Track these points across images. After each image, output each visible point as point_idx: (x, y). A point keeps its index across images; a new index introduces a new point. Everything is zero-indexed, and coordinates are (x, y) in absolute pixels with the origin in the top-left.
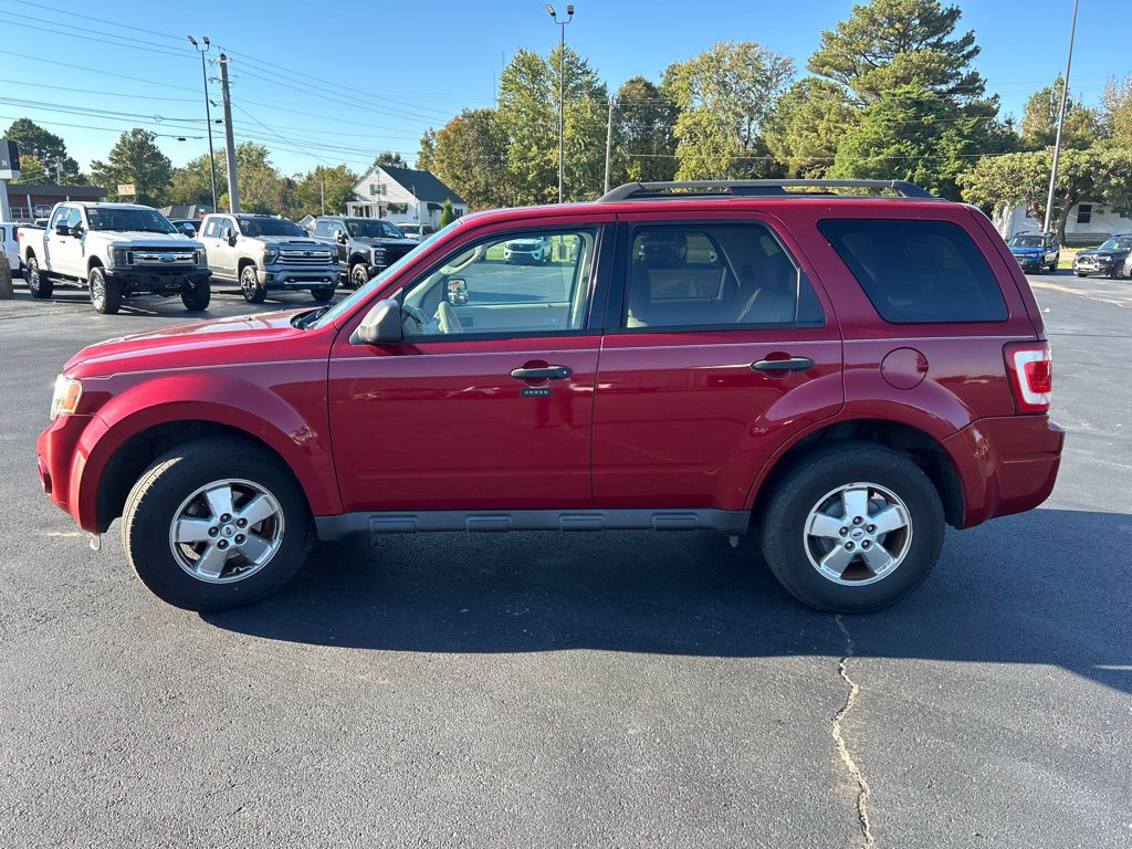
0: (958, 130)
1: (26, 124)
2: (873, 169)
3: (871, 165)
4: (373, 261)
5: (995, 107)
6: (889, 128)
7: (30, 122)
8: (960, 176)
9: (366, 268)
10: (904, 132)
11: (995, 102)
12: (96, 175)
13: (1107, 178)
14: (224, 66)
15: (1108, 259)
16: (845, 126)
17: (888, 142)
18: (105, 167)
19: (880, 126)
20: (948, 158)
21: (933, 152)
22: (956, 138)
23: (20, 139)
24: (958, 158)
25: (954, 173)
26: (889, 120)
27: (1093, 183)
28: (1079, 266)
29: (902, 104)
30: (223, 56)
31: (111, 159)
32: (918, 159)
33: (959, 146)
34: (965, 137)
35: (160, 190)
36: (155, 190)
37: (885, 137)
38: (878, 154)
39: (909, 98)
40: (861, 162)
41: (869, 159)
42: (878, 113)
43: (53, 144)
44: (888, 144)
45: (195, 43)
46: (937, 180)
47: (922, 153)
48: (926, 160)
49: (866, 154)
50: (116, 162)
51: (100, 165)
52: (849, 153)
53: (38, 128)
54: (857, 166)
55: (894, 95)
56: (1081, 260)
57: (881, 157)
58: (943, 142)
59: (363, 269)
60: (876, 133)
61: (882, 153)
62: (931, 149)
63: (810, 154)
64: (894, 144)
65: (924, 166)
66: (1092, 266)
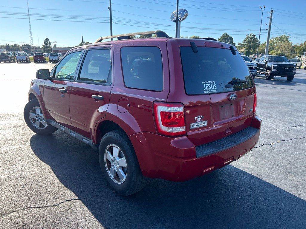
1: (226, 34)
4: (272, 69)
7: (227, 34)
9: (270, 71)
12: (238, 46)
14: (272, 14)
18: (241, 44)
23: (223, 38)
30: (272, 11)
31: (243, 42)
35: (254, 50)
36: (253, 50)
43: (231, 39)
45: (261, 8)
50: (244, 43)
51: (240, 44)
53: (228, 35)
59: (269, 71)
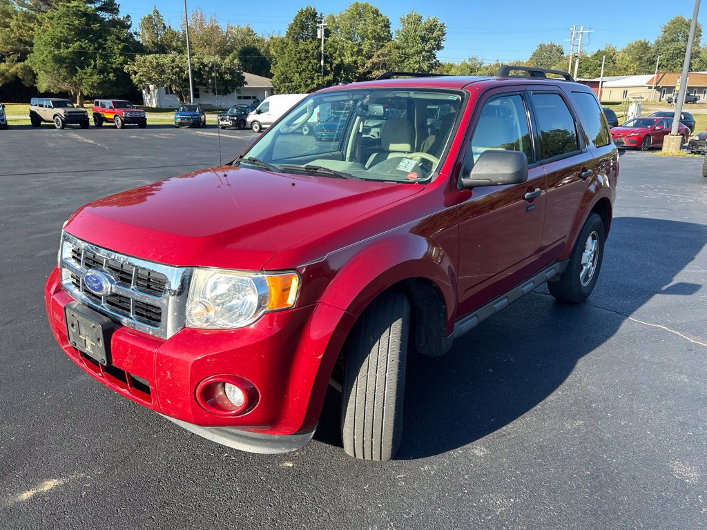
0: (117, 36)
2: (67, 58)
3: (64, 55)
5: (129, 23)
6: (70, 29)
8: (126, 66)
10: (82, 33)
11: (129, 20)
13: (209, 73)
15: (236, 118)
16: (32, 25)
17: (72, 40)
19: (63, 28)
20: (115, 54)
21: (104, 49)
22: (117, 41)
24: (121, 55)
25: (122, 64)
26: (68, 24)
27: (203, 75)
28: (222, 123)
29: (75, 14)
32: (95, 53)
33: (120, 47)
34: (123, 41)
37: (69, 35)
38: (68, 48)
39: (79, 11)
40: (56, 52)
41: (62, 50)
42: (59, 18)
44: (72, 41)
46: (112, 68)
47: (97, 49)
48: (101, 54)
49: (58, 46)
52: (45, 45)
54: (55, 55)
55: (68, 7)
56: (222, 120)
57: (70, 50)
58: (109, 43)
60: (61, 32)
61: (69, 47)
62: (101, 46)
63: (8, 44)
64: (76, 41)
65: (101, 58)
66: (228, 123)
